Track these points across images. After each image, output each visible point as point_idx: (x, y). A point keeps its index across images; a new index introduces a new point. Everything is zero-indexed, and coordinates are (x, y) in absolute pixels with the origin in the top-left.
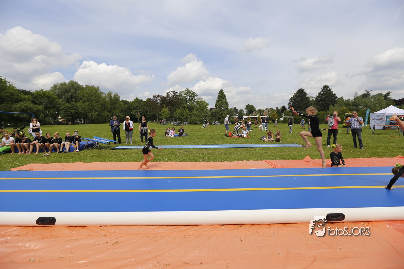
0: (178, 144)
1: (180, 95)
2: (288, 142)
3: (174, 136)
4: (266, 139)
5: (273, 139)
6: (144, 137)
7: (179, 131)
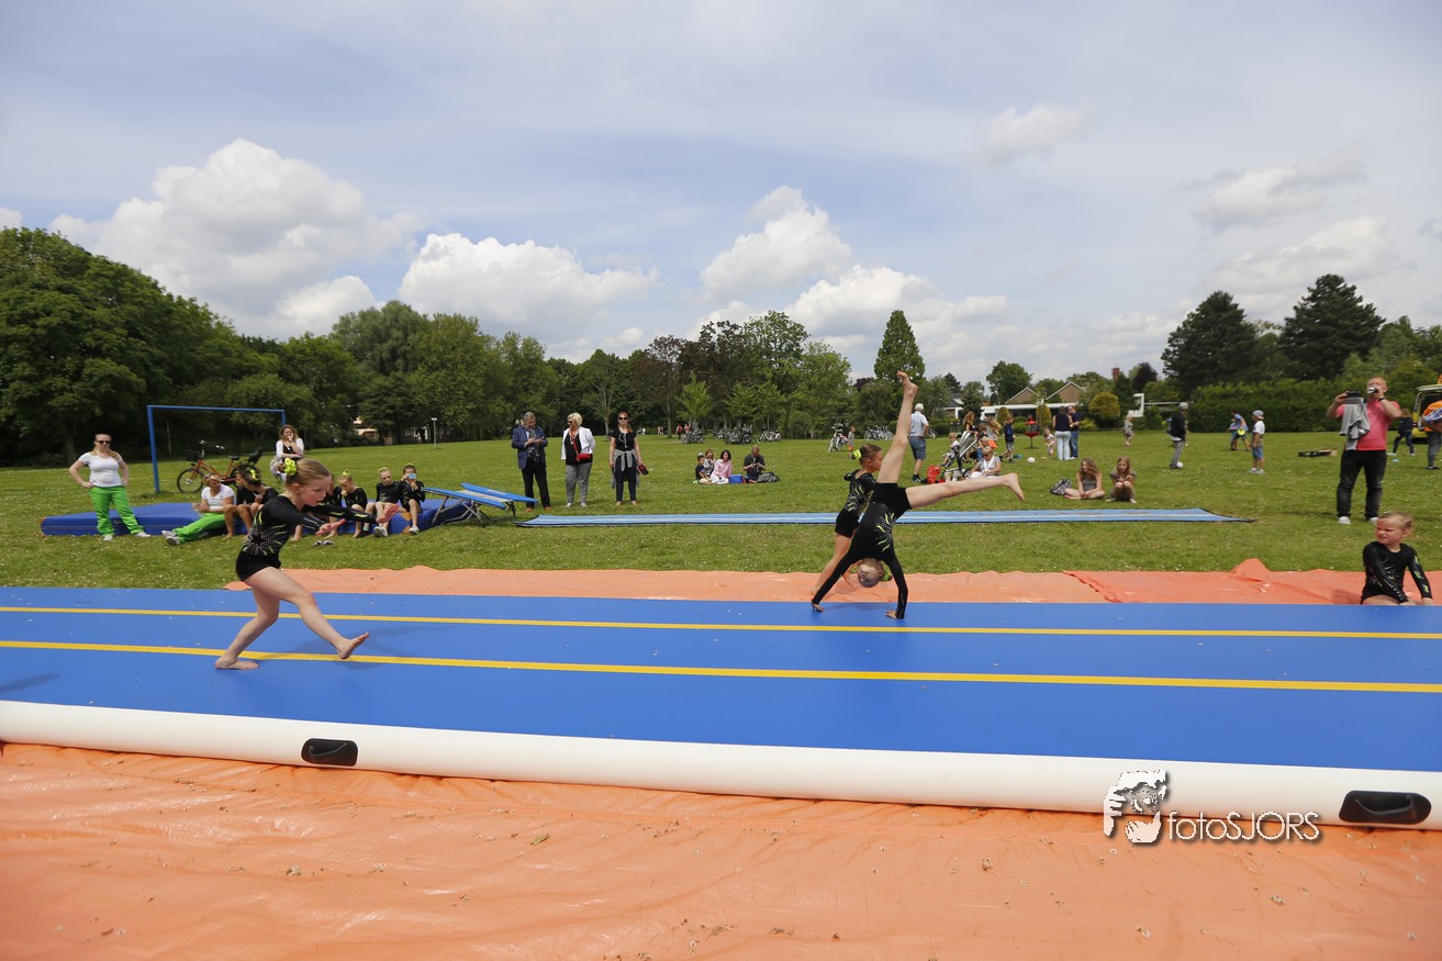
0: (744, 511)
1: (746, 337)
2: (1162, 504)
3: (727, 480)
4: (1075, 493)
5: (1102, 493)
6: (626, 484)
7: (747, 462)
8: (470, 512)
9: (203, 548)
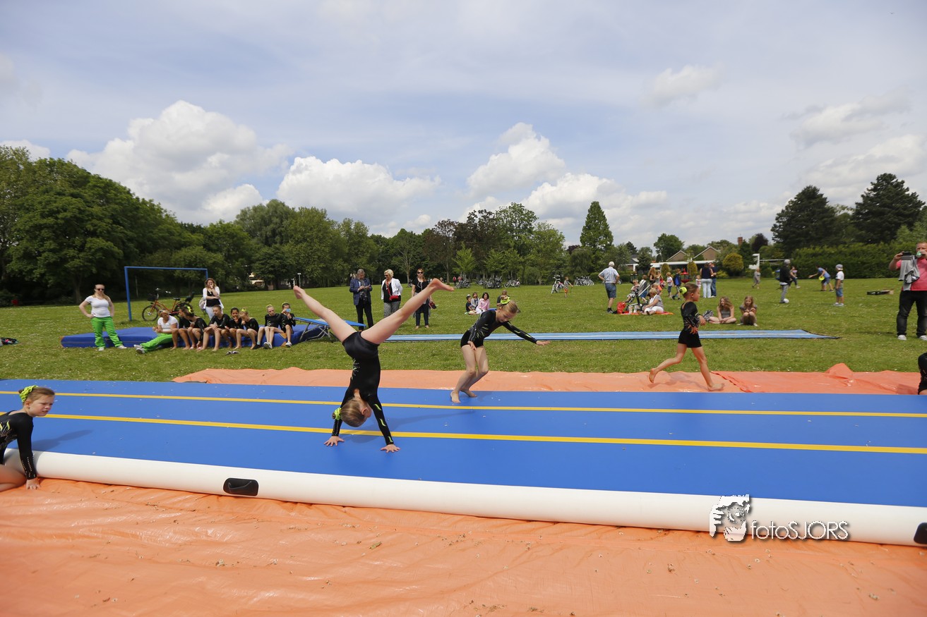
1: (497, 220)
2: (775, 326)
4: (716, 320)
5: (734, 320)
6: (422, 314)
8: (323, 333)
9: (159, 356)
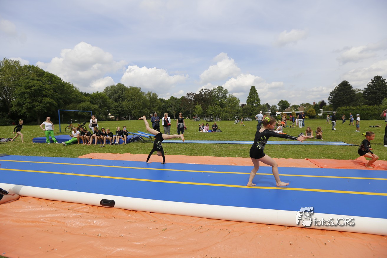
1: (212, 93)
2: (330, 140)
3: (207, 131)
5: (312, 137)
6: (181, 132)
7: (213, 126)
8: (140, 139)
9: (72, 147)
